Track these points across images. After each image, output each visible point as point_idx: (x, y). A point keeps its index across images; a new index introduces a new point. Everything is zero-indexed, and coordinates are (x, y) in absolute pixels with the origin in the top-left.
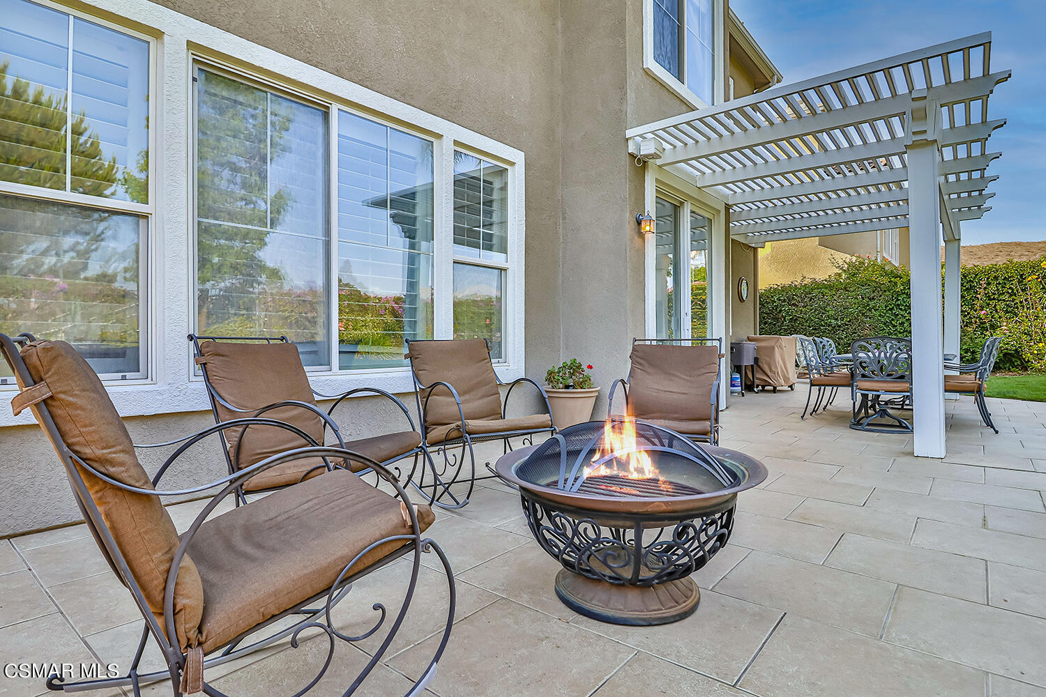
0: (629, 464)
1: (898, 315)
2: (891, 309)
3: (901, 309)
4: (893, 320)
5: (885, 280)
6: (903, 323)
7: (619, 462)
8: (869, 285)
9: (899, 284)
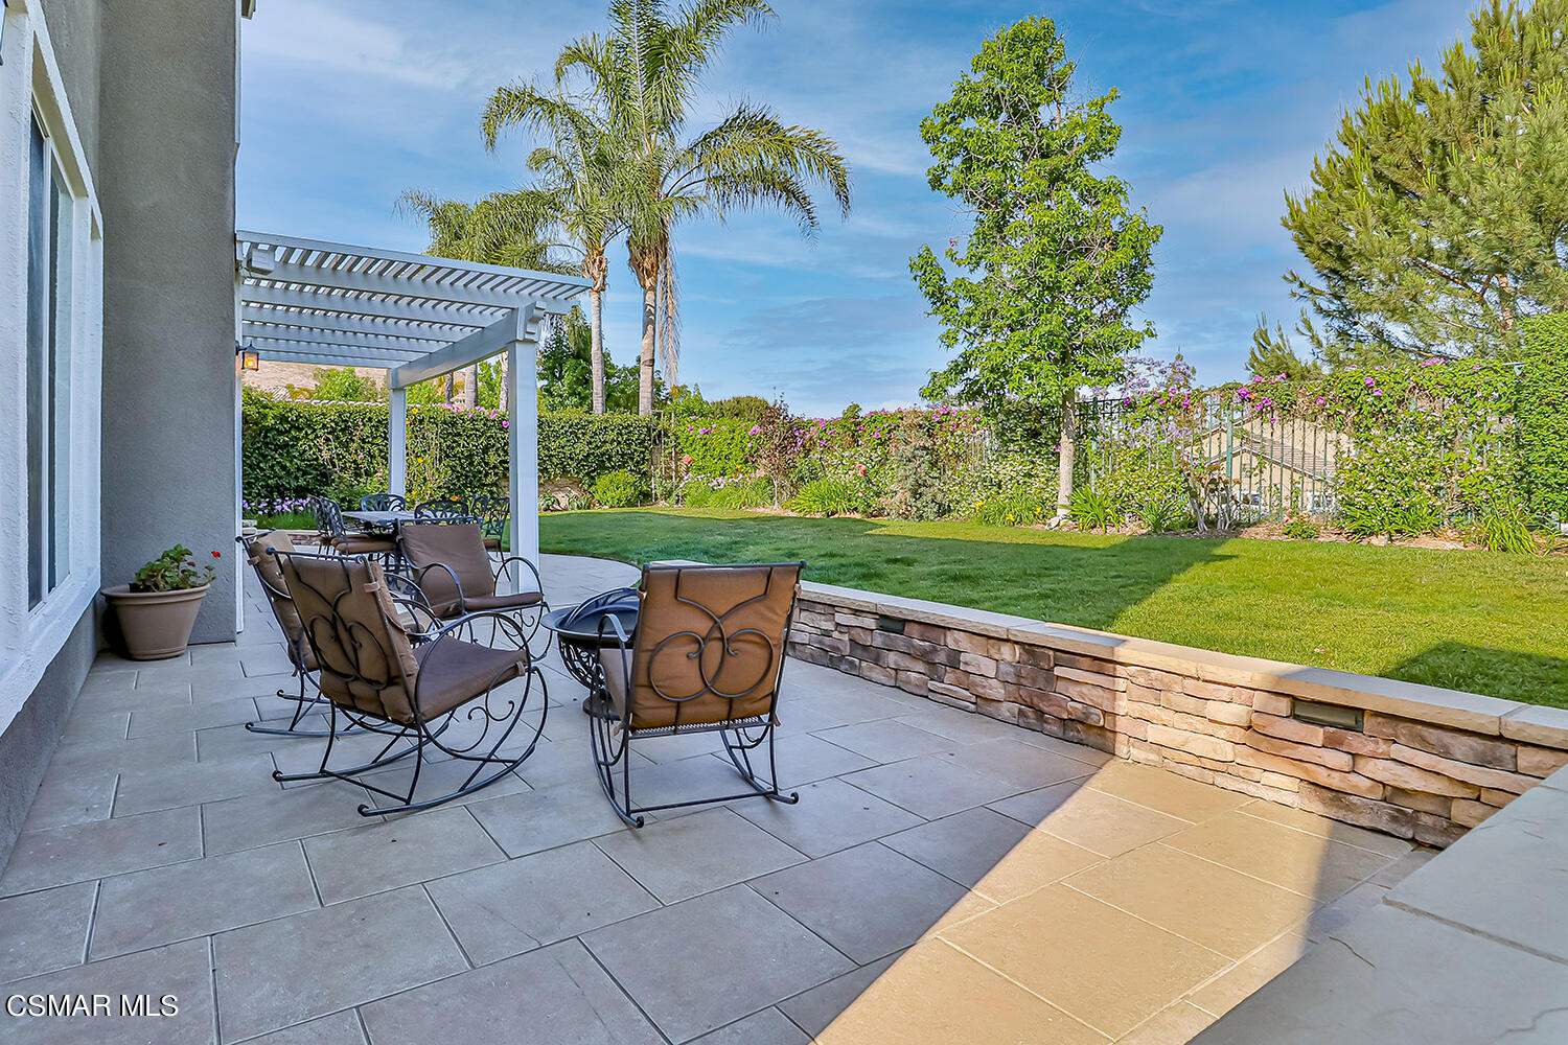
1: (267, 456)
2: (258, 448)
4: (261, 462)
6: (273, 466)
9: (270, 418)
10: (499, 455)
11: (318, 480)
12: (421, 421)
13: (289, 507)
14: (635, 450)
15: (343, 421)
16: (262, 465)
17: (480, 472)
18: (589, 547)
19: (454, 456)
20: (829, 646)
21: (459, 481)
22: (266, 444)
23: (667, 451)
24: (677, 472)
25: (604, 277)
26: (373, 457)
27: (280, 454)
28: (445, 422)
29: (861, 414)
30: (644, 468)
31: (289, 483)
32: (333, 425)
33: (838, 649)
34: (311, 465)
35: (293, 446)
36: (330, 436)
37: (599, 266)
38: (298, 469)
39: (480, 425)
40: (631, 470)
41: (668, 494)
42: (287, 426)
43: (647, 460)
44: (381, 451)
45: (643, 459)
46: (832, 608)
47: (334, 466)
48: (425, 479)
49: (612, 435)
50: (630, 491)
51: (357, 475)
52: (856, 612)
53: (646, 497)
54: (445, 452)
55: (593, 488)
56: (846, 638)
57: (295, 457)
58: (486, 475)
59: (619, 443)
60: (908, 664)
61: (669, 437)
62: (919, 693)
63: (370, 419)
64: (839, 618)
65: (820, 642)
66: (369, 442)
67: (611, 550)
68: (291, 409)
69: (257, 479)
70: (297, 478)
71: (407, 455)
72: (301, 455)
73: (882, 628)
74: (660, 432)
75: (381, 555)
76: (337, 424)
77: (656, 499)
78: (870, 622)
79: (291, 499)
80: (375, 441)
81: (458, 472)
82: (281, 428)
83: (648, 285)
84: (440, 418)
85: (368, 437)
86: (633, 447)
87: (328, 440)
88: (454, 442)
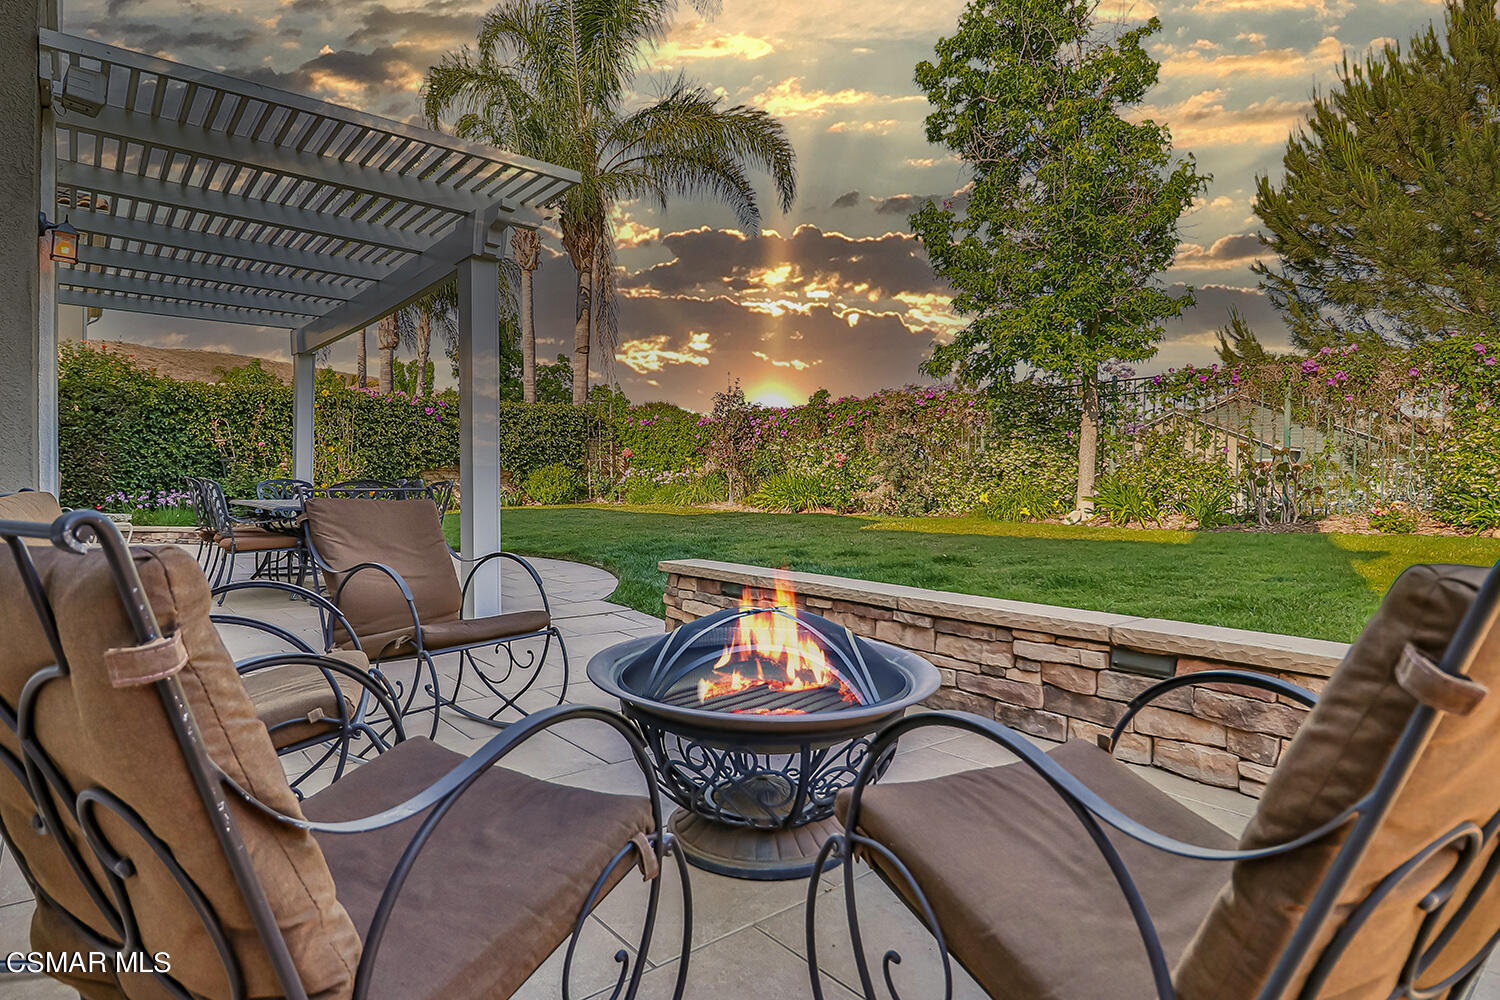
0: (785, 665)
1: (148, 441)
2: (139, 432)
3: (153, 433)
4: (141, 447)
5: (131, 387)
6: (156, 453)
7: (767, 663)
8: (105, 392)
9: (152, 396)
10: (421, 445)
11: (210, 470)
12: (333, 405)
13: (174, 499)
14: (571, 443)
15: (241, 403)
16: (142, 451)
17: (400, 464)
18: (537, 546)
19: (370, 445)
20: (1001, 692)
21: (376, 473)
22: (149, 427)
23: (605, 444)
24: (614, 467)
25: (537, 254)
26: (276, 444)
27: (165, 439)
28: (360, 407)
29: (830, 401)
30: (580, 462)
31: (175, 473)
32: (229, 406)
33: (1021, 698)
34: (202, 453)
35: (181, 430)
36: (225, 420)
37: (532, 243)
38: (187, 457)
39: (400, 411)
40: (566, 464)
41: (605, 491)
42: (174, 407)
43: (583, 454)
44: (286, 438)
45: (579, 452)
46: (1006, 632)
47: (230, 454)
48: (337, 470)
49: (546, 426)
50: (566, 486)
51: (258, 465)
52: (1057, 639)
53: (582, 493)
54: (361, 440)
55: (525, 483)
56: (1036, 680)
57: (184, 444)
58: (408, 466)
59: (554, 434)
60: (1182, 729)
61: (606, 429)
62: (1218, 781)
63: (273, 401)
64: (1020, 648)
65: (980, 685)
66: (271, 428)
67: (564, 549)
68: (179, 388)
69: (137, 468)
70: (185, 467)
71: (316, 443)
72: (190, 440)
73: (1113, 667)
74: (597, 423)
75: (283, 553)
76: (233, 406)
77: (593, 496)
78: (1095, 657)
79: (177, 491)
80: (279, 426)
81: (375, 463)
82: (166, 408)
83: (583, 265)
84: (355, 402)
85: (270, 422)
86: (568, 439)
87: (222, 424)
88: (371, 429)
